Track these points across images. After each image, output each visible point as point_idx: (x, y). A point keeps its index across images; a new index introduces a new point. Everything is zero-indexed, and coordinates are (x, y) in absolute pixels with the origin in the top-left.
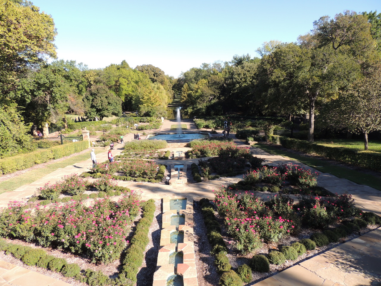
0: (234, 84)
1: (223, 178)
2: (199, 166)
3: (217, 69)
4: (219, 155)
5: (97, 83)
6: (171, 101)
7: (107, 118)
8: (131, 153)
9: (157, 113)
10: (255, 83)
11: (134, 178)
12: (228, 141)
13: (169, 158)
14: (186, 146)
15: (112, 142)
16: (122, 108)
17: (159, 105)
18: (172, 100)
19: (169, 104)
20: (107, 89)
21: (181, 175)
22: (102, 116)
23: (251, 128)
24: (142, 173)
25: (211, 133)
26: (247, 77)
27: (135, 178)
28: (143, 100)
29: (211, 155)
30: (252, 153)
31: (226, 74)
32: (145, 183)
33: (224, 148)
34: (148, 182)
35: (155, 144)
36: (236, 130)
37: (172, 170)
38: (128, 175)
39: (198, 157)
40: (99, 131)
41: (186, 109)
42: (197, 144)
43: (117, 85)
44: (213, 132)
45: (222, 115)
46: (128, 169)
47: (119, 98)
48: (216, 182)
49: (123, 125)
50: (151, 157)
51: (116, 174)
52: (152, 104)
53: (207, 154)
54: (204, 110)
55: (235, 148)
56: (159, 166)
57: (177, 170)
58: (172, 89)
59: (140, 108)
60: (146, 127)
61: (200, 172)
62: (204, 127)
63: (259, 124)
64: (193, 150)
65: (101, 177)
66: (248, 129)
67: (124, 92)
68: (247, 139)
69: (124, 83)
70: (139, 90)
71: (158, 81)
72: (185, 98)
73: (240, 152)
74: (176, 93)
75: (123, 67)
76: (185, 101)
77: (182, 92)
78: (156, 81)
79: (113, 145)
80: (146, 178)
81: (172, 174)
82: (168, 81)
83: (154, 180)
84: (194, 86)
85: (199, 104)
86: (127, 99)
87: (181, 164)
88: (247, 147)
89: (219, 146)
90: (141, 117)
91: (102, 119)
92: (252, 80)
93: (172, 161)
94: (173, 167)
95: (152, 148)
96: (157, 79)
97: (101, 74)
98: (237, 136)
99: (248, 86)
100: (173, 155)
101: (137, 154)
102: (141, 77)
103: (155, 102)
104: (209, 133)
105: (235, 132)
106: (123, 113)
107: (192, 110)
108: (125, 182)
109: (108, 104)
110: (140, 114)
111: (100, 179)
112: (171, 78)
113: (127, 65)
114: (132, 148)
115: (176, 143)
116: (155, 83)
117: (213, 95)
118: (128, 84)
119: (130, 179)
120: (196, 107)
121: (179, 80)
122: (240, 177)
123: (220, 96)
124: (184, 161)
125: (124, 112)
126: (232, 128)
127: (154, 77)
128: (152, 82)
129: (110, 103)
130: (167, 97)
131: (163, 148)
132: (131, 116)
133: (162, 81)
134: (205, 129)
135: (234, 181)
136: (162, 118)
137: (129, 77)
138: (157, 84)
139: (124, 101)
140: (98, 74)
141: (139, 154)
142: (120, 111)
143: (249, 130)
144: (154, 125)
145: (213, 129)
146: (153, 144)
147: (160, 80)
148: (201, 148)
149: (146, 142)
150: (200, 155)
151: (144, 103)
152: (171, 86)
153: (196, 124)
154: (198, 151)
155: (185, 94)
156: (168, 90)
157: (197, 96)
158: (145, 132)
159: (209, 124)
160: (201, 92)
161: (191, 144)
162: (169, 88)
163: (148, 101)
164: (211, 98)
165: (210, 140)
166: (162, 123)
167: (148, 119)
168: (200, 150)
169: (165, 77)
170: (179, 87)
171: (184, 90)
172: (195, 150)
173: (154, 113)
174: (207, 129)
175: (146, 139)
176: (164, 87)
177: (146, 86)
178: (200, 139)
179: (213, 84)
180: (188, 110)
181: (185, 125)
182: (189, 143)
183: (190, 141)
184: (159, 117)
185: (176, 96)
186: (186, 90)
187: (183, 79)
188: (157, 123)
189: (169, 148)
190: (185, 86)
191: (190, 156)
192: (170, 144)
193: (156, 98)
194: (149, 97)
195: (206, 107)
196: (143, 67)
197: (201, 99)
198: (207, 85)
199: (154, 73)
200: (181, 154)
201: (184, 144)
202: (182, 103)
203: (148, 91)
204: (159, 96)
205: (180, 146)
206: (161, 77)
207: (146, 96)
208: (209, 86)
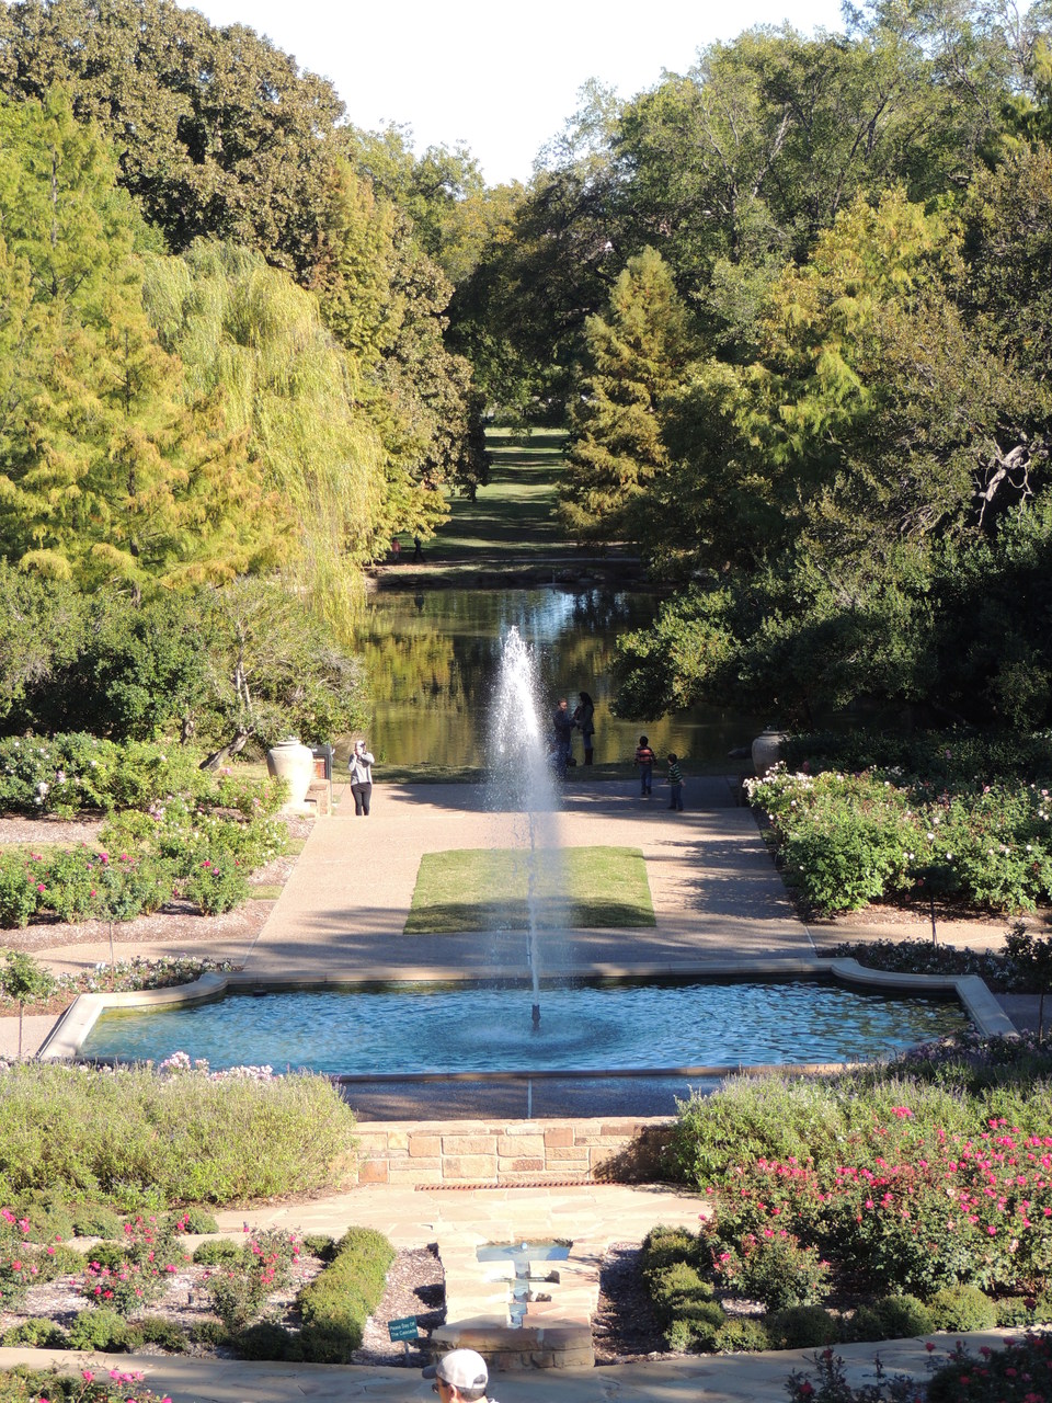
6: (425, 507)
9: (216, 676)
13: (375, 1338)
14: (623, 1172)
17: (253, 570)
18: (446, 491)
25: (997, 987)
28: (23, 498)
29: (990, 1309)
35: (168, 1130)
39: (790, 1329)
42: (790, 1140)
50: (109, 1321)
52: (156, 553)
53: (922, 1291)
54: (899, 650)
58: (453, 341)
60: (53, 877)
62: (895, 897)
64: (727, 1232)
71: (244, 226)
72: (627, 466)
74: (506, 396)
76: (641, 503)
78: (216, 218)
82: (389, 215)
84: (764, 292)
85: (837, 547)
95: (132, 1190)
96: (238, 192)
100: (434, 1295)
103: (194, 527)
104: (970, 987)
107: (720, 644)
112: (430, 183)
115: (477, 1127)
116: (201, 248)
117: (1034, 424)
120: (789, 605)
121: (549, 209)
124: (585, 1381)
127: (188, 167)
128: (157, 232)
130: (371, 451)
131: (284, 1198)
133: (308, 223)
134: (910, 927)
136: (296, 758)
138: (234, 265)
144: (173, 853)
145: (1021, 928)
146: (149, 1138)
147: (276, 206)
148: (835, 1201)
149: (39, 1103)
150: (828, 1301)
151: (39, 532)
152: (430, 293)
153: (782, 838)
154: (794, 1240)
155: (636, 410)
156: (386, 353)
157: (810, 442)
158: (36, 947)
159: (975, 853)
160: (856, 381)
161: (698, 1137)
162: (397, 318)
163: (102, 504)
164: (1001, 474)
165: (976, 1088)
166: (283, 827)
167: (80, 773)
168: (823, 1228)
169: (348, 168)
170: (552, 308)
171: (626, 352)
172: (749, 1222)
173: (174, 680)
174: (936, 916)
175: (53, 1051)
176: (336, 307)
177: (72, 286)
178: (836, 1068)
179: (1030, 264)
180: (668, 642)
181: (616, 851)
182: (665, 1120)
183: (685, 1096)
184: (241, 743)
185: (505, 432)
186: (655, 346)
187: (603, 188)
188: (214, 822)
189: (380, 1192)
190: (628, 299)
191: (680, 1316)
192: (389, 1136)
193: (212, 466)
194: (115, 443)
195: (928, 595)
196: (34, 27)
197: (859, 482)
198: (947, 279)
199: (191, 114)
200: (554, 1278)
201: (605, 1131)
202: (590, 534)
203: (105, 363)
204: (261, 437)
205: (537, 1165)
206: (290, 168)
207: (64, 437)
208: (979, 296)
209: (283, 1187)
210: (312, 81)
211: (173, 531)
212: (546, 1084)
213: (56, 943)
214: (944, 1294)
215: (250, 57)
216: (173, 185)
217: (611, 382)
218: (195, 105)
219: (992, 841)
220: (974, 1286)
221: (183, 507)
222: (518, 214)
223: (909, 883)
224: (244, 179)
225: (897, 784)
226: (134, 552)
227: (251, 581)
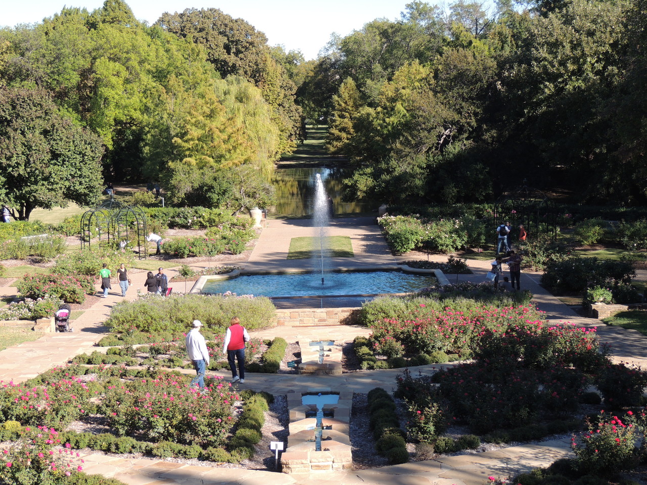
0: (534, 82)
1: (492, 448)
2: (397, 401)
3: (468, 23)
4: (475, 355)
5: (11, 79)
6: (290, 146)
7: (47, 210)
8: (135, 347)
9: (235, 191)
10: (616, 81)
11: (144, 444)
12: (511, 302)
13: (283, 366)
14: (347, 322)
15: (62, 302)
16: (103, 172)
17: (245, 162)
18: (296, 142)
19: (282, 159)
20: (49, 103)
21: (326, 433)
22: (28, 204)
23: (603, 254)
24: (175, 423)
25: (445, 272)
26: (584, 55)
27: (151, 445)
28: (184, 144)
29: (447, 357)
30: (607, 349)
31: (504, 42)
32: (189, 462)
33: (499, 330)
34: (201, 458)
35: (226, 312)
36: (543, 259)
37: (294, 414)
38: (122, 431)
39: (395, 363)
40: (14, 262)
41: (350, 175)
42: (392, 313)
43: (85, 86)
44: (455, 268)
45: (488, 199)
46: (123, 408)
47: (94, 137)
48: (465, 461)
49: (104, 237)
51: (78, 427)
52: (219, 158)
53: (429, 353)
55: (539, 331)
56: (244, 398)
57: (311, 413)
58: (297, 102)
59: (170, 173)
60: (193, 245)
61: (404, 424)
62: (417, 249)
63: (631, 238)
64: (376, 338)
65: (18, 436)
66: (591, 254)
67: (111, 113)
68: (585, 295)
69: (114, 80)
70: (170, 104)
71: (241, 72)
72: (344, 135)
73: (558, 346)
74: (311, 117)
75: (108, 19)
76: (346, 145)
77: (335, 113)
78: (234, 69)
79: (67, 315)
80: (190, 443)
81: (294, 428)
82: (279, 69)
83: (221, 452)
84: (380, 88)
85: (401, 156)
86: (123, 140)
87: (329, 389)
88: (587, 328)
89: (477, 321)
90: (174, 206)
91: (27, 216)
92: (605, 68)
93: (293, 379)
94: (298, 404)
95: (216, 327)
96: (239, 63)
97: (28, 45)
98: (547, 284)
99: (588, 89)
100: (298, 355)
101: (158, 352)
102: (178, 56)
103: (229, 151)
104: (438, 272)
105: (541, 266)
106: (105, 193)
107: (370, 182)
108: (111, 458)
109: (49, 156)
110: (173, 195)
111: (18, 445)
112: (290, 60)
113: (127, 12)
114: (138, 327)
115: (308, 310)
116: (230, 77)
117: (453, 123)
118: (127, 81)
119: (129, 447)
120: (388, 171)
121: (323, 67)
122: (560, 442)
123: (479, 127)
124: (340, 377)
125: (110, 187)
126: (526, 253)
127: (226, 56)
128: (218, 73)
129: (59, 155)
130: (275, 130)
131: (257, 330)
132: (135, 204)
133: (258, 71)
134: (422, 257)
135: (537, 458)
136: (257, 213)
137: (132, 56)
138: (238, 82)
139: (111, 148)
140: (16, 47)
141: (167, 349)
142: (96, 184)
143: (595, 259)
144: (225, 238)
145: (452, 257)
146: (221, 314)
147: (250, 66)
148: (405, 329)
149: (192, 305)
150: (404, 356)
151: (187, 153)
152: (291, 89)
153: (387, 233)
154: (395, 340)
155: (346, 120)
156: (279, 105)
157: (393, 128)
158: (189, 263)
159: (439, 237)
160: (405, 111)
161: (367, 313)
162: (282, 96)
163: (204, 145)
164: (444, 136)
165: (441, 299)
166: (254, 231)
167: (200, 217)
168: (402, 336)
169: (268, 56)
170: (323, 93)
171: (343, 105)
172: (383, 335)
173: (224, 193)
174: (429, 253)
175: (194, 291)
176: (265, 93)
177: (195, 87)
178: (404, 294)
179: (452, 80)
180: (356, 181)
181: (343, 237)
182: (359, 308)
183: (364, 302)
184: (242, 209)
185: (311, 126)
186: (351, 103)
187: (337, 61)
188: (236, 230)
189: (282, 328)
190: (344, 91)
191: (365, 360)
192: (285, 313)
193: (234, 135)
194: (207, 129)
195: (425, 168)
196: (185, 19)
197: (407, 138)
198: (430, 85)
199: (227, 42)
200: (330, 350)
201: (342, 311)
202: (334, 153)
203: (205, 108)
204: (246, 127)
205: (325, 320)
206: (253, 56)
207: (194, 128)
208: (438, 89)
209: (257, 327)
210: (259, 33)
211: (224, 152)
212: (326, 299)
213: (194, 262)
214: (434, 354)
215: (242, 27)
216: (222, 61)
217: (339, 113)
218: (228, 39)
219: (443, 234)
220: (442, 351)
221: (226, 146)
222: (315, 68)
223: (422, 245)
224: (241, 59)
225: (418, 218)
226: (213, 158)
227: (245, 165)
